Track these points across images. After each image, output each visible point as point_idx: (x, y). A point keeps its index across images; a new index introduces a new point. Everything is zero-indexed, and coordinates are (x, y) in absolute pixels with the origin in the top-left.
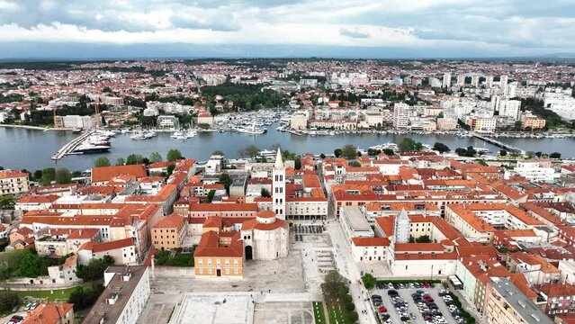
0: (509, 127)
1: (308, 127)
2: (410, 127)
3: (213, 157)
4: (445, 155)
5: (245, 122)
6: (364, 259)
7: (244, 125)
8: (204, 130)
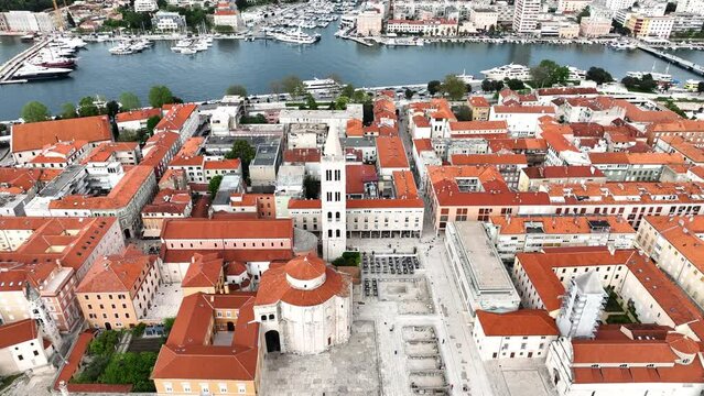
0: (691, 30)
1: (383, 31)
2: (539, 31)
3: (226, 99)
4: (606, 89)
5: (288, 22)
6: (500, 356)
7: (286, 26)
8: (225, 36)
